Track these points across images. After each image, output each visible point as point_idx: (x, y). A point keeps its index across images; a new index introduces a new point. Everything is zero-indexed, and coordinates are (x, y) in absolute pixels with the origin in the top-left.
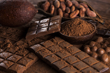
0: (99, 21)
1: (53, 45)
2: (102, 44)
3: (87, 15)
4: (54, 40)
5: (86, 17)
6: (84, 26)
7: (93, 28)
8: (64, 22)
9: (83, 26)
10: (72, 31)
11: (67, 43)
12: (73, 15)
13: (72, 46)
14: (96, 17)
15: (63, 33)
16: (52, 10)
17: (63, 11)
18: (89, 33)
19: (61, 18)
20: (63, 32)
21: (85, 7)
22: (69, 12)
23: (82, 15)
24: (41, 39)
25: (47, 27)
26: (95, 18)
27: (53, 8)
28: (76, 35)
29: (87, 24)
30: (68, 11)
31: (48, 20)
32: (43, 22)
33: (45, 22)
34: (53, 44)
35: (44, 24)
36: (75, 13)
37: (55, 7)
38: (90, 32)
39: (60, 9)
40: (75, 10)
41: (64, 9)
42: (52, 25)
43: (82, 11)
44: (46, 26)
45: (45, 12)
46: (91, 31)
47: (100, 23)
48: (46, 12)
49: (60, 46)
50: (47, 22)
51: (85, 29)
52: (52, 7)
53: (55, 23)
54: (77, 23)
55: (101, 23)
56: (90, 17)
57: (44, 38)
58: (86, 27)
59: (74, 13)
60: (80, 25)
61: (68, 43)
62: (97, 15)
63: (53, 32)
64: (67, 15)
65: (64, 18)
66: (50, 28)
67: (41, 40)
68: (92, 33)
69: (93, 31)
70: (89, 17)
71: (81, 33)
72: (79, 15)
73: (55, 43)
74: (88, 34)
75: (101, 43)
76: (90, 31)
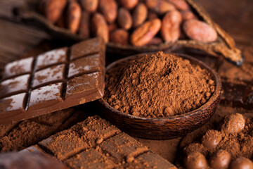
0: (225, 54)
1: (82, 147)
2: (243, 141)
3: (188, 34)
4: (85, 129)
5: (185, 42)
6: (181, 79)
7: (211, 82)
8: (114, 63)
9: (178, 78)
10: (144, 96)
11: (129, 138)
12: (141, 34)
13: (145, 152)
14: (217, 41)
15: (113, 106)
16: (73, 18)
17: (108, 23)
18: (198, 102)
19: (104, 48)
20: (114, 100)
21: (179, 10)
22: (128, 26)
23: (171, 34)
24: (42, 123)
25: (60, 84)
26: (214, 44)
27: (77, 14)
28: (155, 113)
29: (191, 72)
30: (125, 24)
31: (62, 57)
32: (46, 64)
33: (53, 62)
34: (81, 144)
35: (48, 70)
36: (148, 31)
37: (83, 9)
38: (204, 100)
39: (99, 16)
40: (147, 20)
41: (112, 16)
42: (77, 76)
43: (171, 22)
44: (55, 78)
45: (51, 26)
46: (205, 96)
47: (229, 60)
48: (56, 24)
49: (104, 152)
50: (59, 63)
51: (186, 88)
52: (74, 9)
53: (87, 68)
54: (158, 70)
55: (234, 63)
56: (197, 41)
57: (51, 120)
58: (187, 81)
59: (143, 28)
60: (171, 77)
61: (132, 141)
62: (219, 35)
63: (81, 103)
64: (122, 37)
65: (112, 44)
66: (69, 88)
67: (43, 128)
68: (209, 104)
69: (212, 94)
70: (194, 42)
71: (174, 104)
72: (160, 35)
73: (88, 140)
74: (198, 107)
75: (239, 136)
76: (201, 96)
